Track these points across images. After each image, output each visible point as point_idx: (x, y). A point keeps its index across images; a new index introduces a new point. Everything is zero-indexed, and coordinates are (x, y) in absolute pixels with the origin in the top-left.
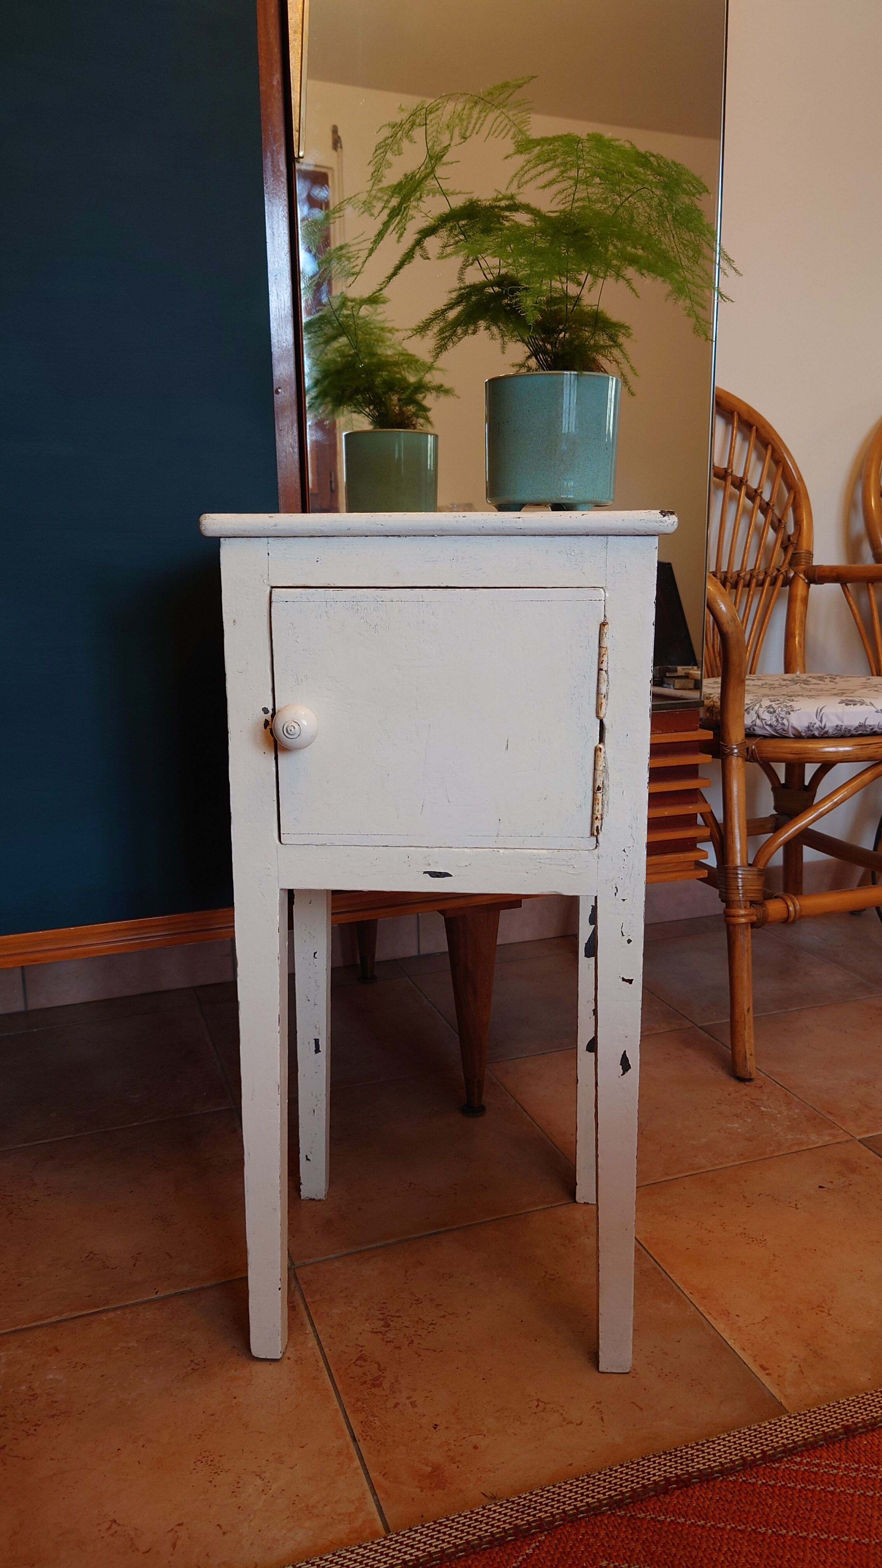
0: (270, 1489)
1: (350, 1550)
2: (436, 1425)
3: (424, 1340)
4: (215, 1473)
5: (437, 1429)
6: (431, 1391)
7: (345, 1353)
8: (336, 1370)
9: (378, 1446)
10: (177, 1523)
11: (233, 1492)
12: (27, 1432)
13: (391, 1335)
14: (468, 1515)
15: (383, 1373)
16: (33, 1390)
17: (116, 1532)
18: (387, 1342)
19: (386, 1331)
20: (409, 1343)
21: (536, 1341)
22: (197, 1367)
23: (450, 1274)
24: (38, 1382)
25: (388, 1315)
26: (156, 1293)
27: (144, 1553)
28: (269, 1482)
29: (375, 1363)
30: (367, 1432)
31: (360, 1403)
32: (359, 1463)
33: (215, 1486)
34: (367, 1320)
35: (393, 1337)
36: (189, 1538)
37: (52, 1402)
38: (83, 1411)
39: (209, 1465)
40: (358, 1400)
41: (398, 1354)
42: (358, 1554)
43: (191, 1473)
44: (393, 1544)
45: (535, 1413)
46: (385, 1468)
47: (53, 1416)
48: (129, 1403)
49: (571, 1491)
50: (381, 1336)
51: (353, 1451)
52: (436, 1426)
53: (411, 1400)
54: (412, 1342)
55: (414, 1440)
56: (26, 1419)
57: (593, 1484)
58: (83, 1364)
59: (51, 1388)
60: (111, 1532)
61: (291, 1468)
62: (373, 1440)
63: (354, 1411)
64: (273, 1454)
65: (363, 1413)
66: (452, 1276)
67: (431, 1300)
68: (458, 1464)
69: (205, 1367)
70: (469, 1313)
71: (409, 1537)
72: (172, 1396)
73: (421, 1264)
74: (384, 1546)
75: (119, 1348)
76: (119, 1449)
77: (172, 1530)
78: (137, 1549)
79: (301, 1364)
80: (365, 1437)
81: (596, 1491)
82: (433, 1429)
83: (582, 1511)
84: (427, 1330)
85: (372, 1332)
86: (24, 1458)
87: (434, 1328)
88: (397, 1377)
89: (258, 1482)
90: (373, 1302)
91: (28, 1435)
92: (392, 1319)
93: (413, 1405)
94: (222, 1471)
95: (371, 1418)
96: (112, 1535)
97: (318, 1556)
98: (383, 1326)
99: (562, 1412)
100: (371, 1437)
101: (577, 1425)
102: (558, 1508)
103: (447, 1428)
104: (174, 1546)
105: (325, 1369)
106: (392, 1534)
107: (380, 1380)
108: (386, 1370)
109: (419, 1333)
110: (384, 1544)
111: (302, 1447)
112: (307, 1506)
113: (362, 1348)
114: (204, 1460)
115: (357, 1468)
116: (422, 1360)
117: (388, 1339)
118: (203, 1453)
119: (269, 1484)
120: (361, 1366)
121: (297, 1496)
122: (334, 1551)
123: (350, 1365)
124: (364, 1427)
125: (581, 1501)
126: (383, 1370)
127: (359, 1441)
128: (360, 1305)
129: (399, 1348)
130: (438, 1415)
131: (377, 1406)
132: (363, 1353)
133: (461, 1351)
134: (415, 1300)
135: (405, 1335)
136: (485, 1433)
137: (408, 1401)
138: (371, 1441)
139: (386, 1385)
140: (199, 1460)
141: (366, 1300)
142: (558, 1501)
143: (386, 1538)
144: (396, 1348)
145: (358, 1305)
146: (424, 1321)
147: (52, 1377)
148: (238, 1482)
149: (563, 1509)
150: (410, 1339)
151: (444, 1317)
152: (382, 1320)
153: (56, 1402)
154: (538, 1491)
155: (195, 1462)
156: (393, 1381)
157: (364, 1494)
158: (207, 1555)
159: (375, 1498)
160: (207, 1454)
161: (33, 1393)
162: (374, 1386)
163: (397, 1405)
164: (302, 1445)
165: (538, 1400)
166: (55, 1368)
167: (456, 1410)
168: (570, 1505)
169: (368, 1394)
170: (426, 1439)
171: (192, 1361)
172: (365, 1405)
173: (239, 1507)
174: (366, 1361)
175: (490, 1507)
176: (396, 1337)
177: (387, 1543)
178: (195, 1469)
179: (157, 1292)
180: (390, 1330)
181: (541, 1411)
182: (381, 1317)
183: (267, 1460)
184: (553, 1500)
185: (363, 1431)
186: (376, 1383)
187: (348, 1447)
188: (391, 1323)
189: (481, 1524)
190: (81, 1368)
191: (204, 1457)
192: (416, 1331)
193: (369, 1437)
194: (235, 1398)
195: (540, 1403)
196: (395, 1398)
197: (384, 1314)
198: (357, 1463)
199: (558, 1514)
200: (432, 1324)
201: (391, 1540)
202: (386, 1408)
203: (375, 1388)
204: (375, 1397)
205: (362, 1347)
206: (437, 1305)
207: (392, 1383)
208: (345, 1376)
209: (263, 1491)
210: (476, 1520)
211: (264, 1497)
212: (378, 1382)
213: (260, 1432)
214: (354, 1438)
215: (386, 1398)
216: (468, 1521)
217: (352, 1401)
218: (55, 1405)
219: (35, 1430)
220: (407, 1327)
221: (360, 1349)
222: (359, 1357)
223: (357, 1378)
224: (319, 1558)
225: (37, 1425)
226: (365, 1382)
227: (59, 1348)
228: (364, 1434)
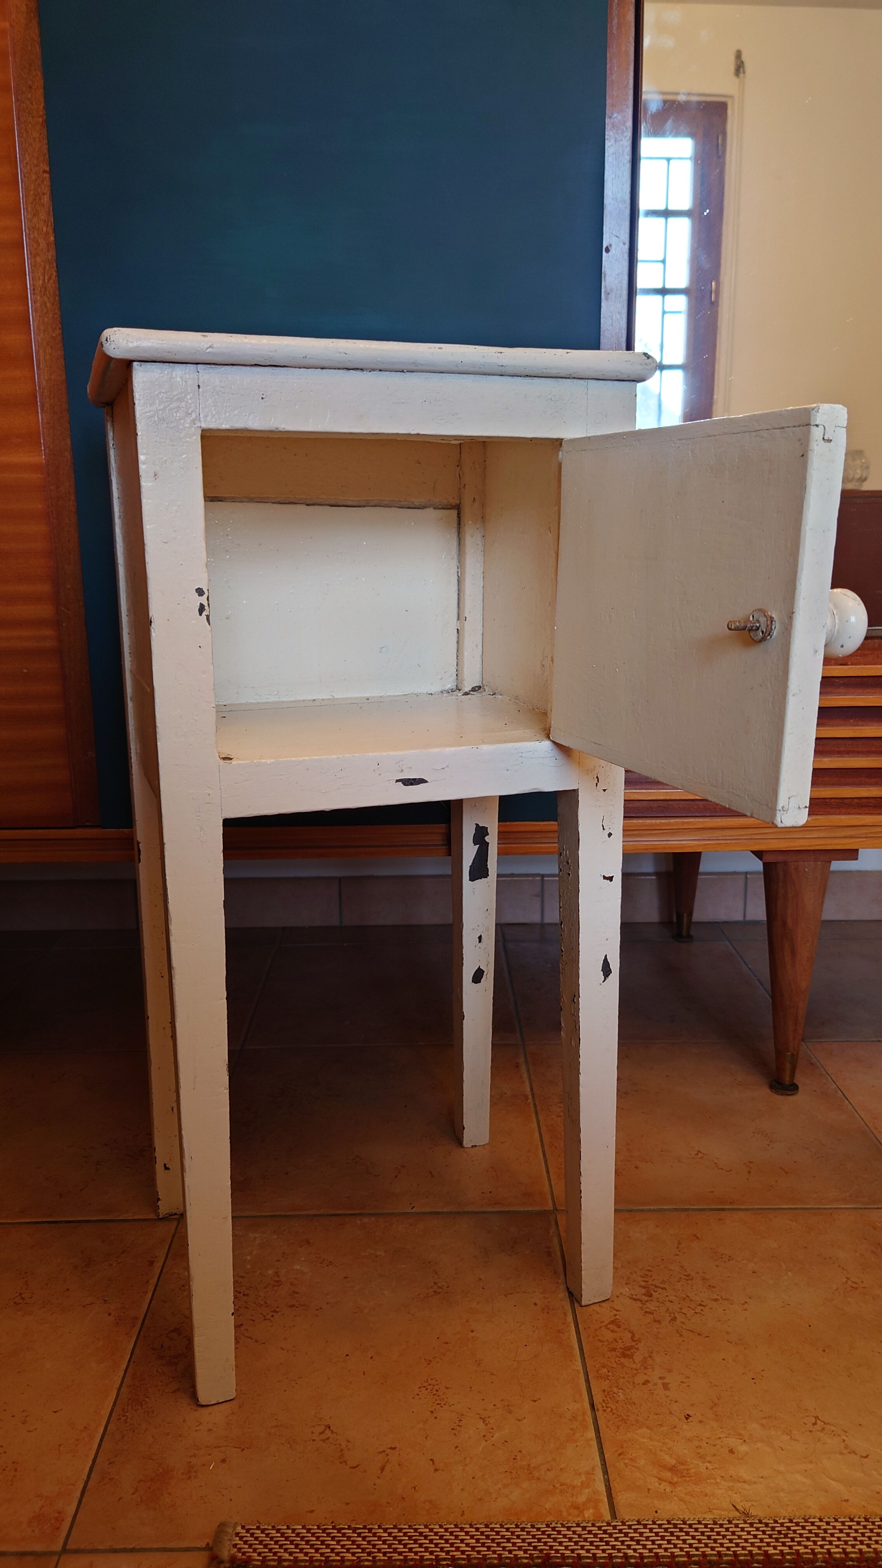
0: (492, 1437)
1: (566, 1525)
2: (688, 1415)
3: (689, 1320)
4: (438, 1404)
5: (689, 1420)
6: (689, 1377)
7: (597, 1313)
8: (585, 1329)
9: (618, 1421)
10: (390, 1446)
11: (453, 1429)
12: (265, 1316)
13: (651, 1306)
14: (710, 1524)
15: (637, 1344)
16: (279, 1276)
17: (328, 1438)
18: (646, 1312)
19: (647, 1301)
20: (672, 1320)
21: (824, 1351)
22: (439, 1290)
23: (730, 1257)
24: (285, 1270)
25: (651, 1285)
26: (412, 1208)
27: (351, 1468)
28: (492, 1429)
29: (629, 1332)
30: (608, 1403)
31: (605, 1370)
32: (594, 1434)
33: (436, 1418)
34: (626, 1284)
35: (653, 1309)
36: (399, 1465)
37: (294, 1292)
38: (321, 1308)
39: (434, 1395)
40: (604, 1366)
41: (657, 1328)
42: (574, 1532)
43: (413, 1398)
44: (616, 1533)
45: (810, 1431)
46: (622, 1447)
47: (292, 1306)
48: (366, 1311)
49: (841, 1531)
50: (641, 1305)
51: (590, 1421)
52: (688, 1417)
53: (664, 1381)
54: (674, 1319)
55: (661, 1425)
56: (266, 1303)
57: (871, 1531)
58: (330, 1262)
59: (296, 1278)
60: (323, 1437)
61: (519, 1420)
62: (613, 1414)
63: (597, 1377)
64: (502, 1400)
65: (608, 1381)
66: (733, 1259)
67: (704, 1279)
68: (708, 1464)
69: (447, 1293)
70: (746, 1302)
71: (635, 1530)
72: (409, 1313)
73: (698, 1238)
74: (605, 1532)
75: (367, 1254)
76: (347, 1355)
77: (384, 1451)
78: (346, 1462)
79: (548, 1313)
80: (605, 1408)
81: (873, 1539)
82: (685, 1419)
83: (852, 1558)
84: (693, 1310)
85: (630, 1298)
86: (256, 1341)
87: (702, 1310)
88: (652, 1353)
89: (481, 1425)
90: (636, 1267)
91: (265, 1319)
92: (656, 1289)
93: (666, 1386)
94: (445, 1404)
95: (615, 1390)
96: (324, 1441)
97: (530, 1522)
98: (645, 1295)
99: (845, 1438)
100: (612, 1410)
101: (862, 1457)
102: (822, 1546)
103: (701, 1422)
104: (383, 1469)
105: (572, 1325)
106: (617, 1522)
107: (632, 1351)
108: (640, 1342)
109: (684, 1311)
110: (607, 1530)
111: (535, 1401)
112: (529, 1465)
113: (617, 1313)
114: (429, 1387)
115: (591, 1439)
116: (684, 1341)
117: (647, 1310)
118: (429, 1380)
119: (492, 1431)
120: (613, 1331)
121: (520, 1451)
122: (548, 1522)
123: (601, 1328)
124: (606, 1397)
125: (853, 1546)
126: (636, 1340)
127: (598, 1410)
128: (622, 1267)
129: (659, 1322)
130: (692, 1405)
131: (624, 1378)
132: (617, 1317)
133: (731, 1343)
134: (684, 1275)
135: (668, 1310)
136: (746, 1439)
137: (660, 1382)
138: (611, 1414)
139: (638, 1357)
140: (424, 1387)
141: (629, 1262)
142: (824, 1539)
143: (609, 1524)
144: (655, 1321)
145: (620, 1266)
146: (691, 1300)
147: (298, 1267)
148: (460, 1420)
149: (828, 1550)
150: (673, 1315)
151: (716, 1300)
152: (644, 1287)
153: (297, 1293)
154: (800, 1521)
155: (420, 1388)
156: (647, 1355)
157: (593, 1469)
158: (415, 1488)
159: (606, 1477)
160: (433, 1382)
161: (278, 1279)
162: (624, 1355)
163: (646, 1382)
164: (535, 1399)
165: (817, 1418)
166: (303, 1259)
167: (715, 1405)
168: (837, 1546)
169: (615, 1362)
170: (675, 1427)
171: (435, 1283)
172: (610, 1374)
173: (457, 1447)
174: (619, 1327)
175: (737, 1522)
176: (657, 1309)
177: (610, 1529)
178: (418, 1395)
179: (414, 1207)
180: (651, 1300)
181: (818, 1431)
182: (643, 1284)
183: (495, 1405)
184: (817, 1535)
185: (604, 1401)
186: (627, 1353)
187: (584, 1414)
188: (653, 1293)
189: (723, 1539)
190: (328, 1266)
191: (430, 1385)
192: (681, 1309)
193: (610, 1409)
194: (472, 1331)
195: (818, 1422)
196: (646, 1374)
197: (647, 1282)
198: (592, 1434)
199: (820, 1553)
200: (700, 1305)
201: (615, 1527)
202: (634, 1383)
203: (625, 1358)
204: (623, 1368)
205: (617, 1311)
206: (709, 1286)
207: (645, 1358)
208: (594, 1337)
209: (484, 1436)
210: (718, 1533)
211: (484, 1443)
212: (629, 1353)
213: (492, 1374)
214: (592, 1406)
215: (636, 1372)
216: (708, 1532)
217: (597, 1366)
218: (296, 1295)
219: (272, 1316)
220: (671, 1302)
221: (615, 1312)
222: (612, 1321)
223: (606, 1343)
224: (531, 1525)
225: (275, 1311)
226: (614, 1350)
227: (311, 1241)
228: (604, 1405)
